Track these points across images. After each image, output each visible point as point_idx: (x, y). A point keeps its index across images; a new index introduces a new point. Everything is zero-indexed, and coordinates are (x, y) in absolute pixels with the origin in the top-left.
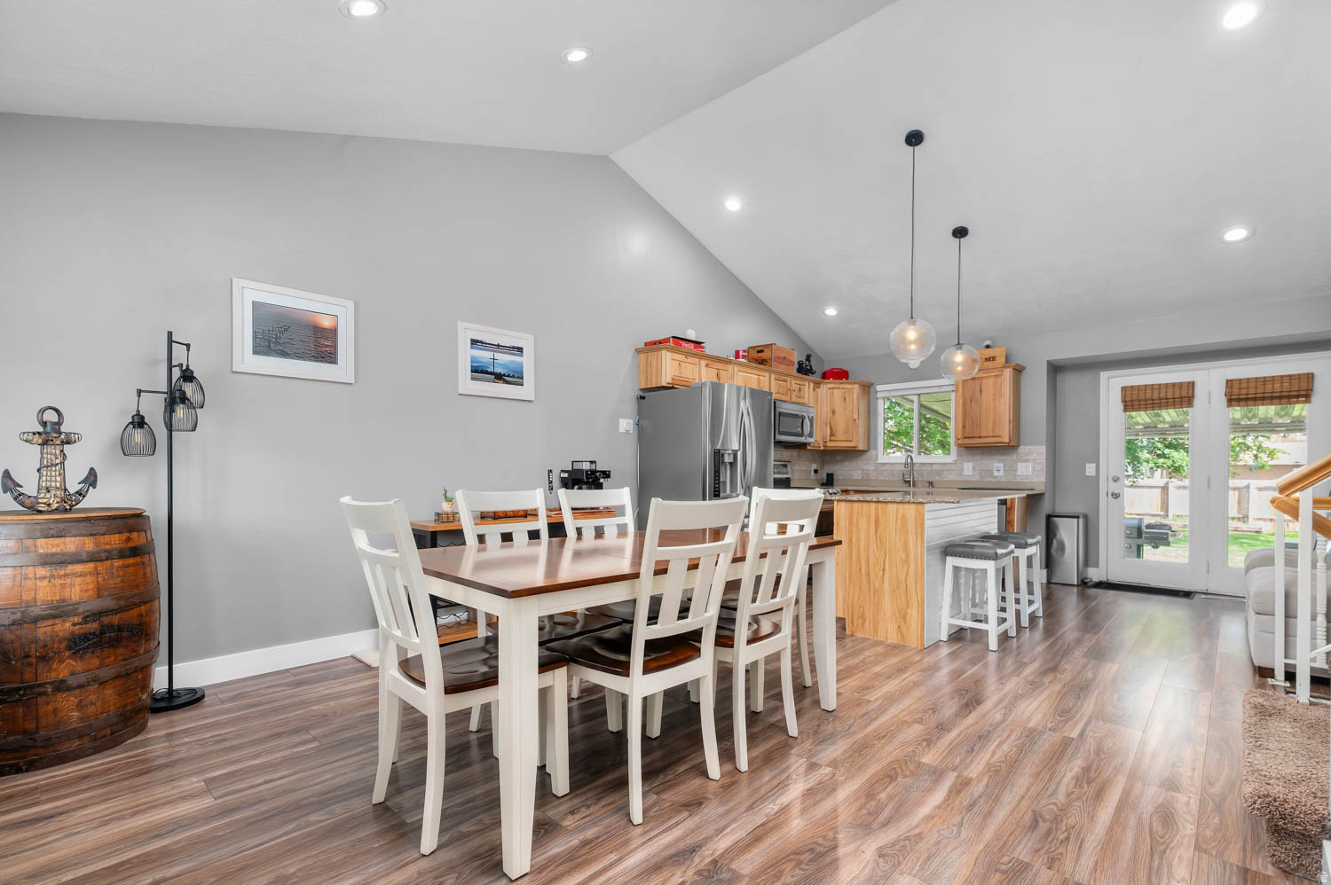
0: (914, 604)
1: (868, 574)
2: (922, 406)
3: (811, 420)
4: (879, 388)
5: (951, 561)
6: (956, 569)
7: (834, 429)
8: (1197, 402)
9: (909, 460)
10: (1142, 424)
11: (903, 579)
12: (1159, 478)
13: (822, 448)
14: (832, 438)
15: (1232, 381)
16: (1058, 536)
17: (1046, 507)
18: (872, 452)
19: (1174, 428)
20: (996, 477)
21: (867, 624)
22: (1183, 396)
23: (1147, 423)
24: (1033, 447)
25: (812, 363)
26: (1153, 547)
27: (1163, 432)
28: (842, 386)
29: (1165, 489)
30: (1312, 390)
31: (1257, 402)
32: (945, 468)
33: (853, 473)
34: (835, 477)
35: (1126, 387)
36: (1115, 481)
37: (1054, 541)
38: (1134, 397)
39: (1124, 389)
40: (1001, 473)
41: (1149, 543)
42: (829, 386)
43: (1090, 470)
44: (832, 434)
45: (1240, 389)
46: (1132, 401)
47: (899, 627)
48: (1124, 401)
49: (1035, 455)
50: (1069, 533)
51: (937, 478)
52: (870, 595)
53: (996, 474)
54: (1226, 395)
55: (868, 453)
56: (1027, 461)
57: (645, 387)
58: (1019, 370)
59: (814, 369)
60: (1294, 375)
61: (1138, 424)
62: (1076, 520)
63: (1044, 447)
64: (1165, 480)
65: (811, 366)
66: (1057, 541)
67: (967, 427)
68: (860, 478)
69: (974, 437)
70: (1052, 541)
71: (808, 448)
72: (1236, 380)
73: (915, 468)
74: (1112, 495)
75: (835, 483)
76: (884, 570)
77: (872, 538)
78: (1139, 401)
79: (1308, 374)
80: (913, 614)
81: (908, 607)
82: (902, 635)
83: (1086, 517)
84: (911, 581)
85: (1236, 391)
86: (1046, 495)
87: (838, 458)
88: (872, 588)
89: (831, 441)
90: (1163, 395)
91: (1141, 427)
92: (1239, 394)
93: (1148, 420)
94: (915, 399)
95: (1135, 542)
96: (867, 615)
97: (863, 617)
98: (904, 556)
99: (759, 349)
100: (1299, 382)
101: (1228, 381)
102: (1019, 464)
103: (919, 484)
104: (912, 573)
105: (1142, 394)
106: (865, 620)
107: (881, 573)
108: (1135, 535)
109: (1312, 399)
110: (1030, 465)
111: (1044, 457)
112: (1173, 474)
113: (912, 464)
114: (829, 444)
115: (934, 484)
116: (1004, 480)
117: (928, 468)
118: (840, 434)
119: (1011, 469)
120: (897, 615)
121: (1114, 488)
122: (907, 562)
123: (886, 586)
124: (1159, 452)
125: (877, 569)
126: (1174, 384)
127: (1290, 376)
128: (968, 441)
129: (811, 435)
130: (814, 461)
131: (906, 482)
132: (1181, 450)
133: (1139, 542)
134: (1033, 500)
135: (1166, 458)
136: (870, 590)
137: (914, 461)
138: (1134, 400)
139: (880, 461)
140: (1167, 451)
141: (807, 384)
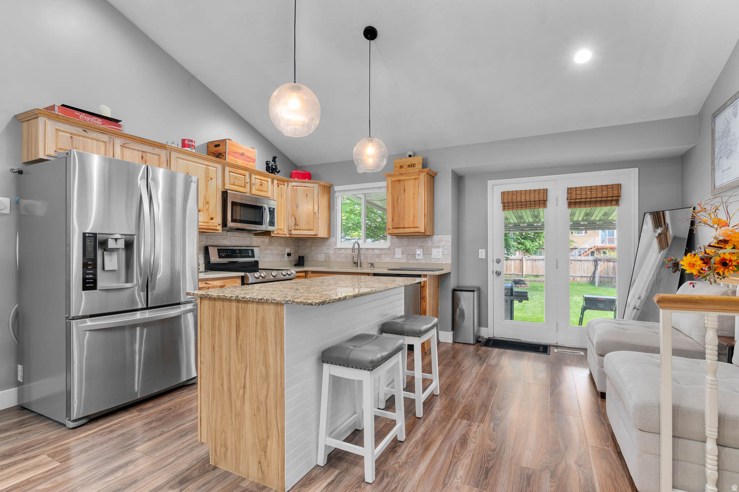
0: (274, 431)
1: (230, 389)
2: (368, 202)
3: (272, 212)
4: (335, 187)
5: (329, 370)
6: (336, 381)
7: (297, 220)
8: (549, 203)
9: (356, 246)
10: (512, 223)
11: (263, 401)
12: (518, 255)
13: (288, 236)
14: (297, 227)
15: (571, 188)
16: (460, 306)
17: (452, 283)
18: (332, 240)
19: (529, 226)
20: (417, 260)
21: (229, 454)
22: (539, 200)
23: (515, 223)
24: (442, 236)
25: (277, 163)
26: (519, 301)
27: (522, 229)
28: (304, 184)
29: (521, 260)
30: (620, 196)
31: (587, 205)
32: (382, 252)
33: (319, 256)
34: (305, 259)
35: (504, 192)
36: (498, 263)
37: (458, 309)
38: (510, 200)
39: (503, 194)
40: (421, 257)
41: (517, 299)
42: (294, 184)
43: (482, 254)
44: (296, 224)
45: (576, 195)
46: (508, 203)
47: (260, 462)
48: (503, 203)
49: (444, 243)
50: (467, 302)
51: (377, 260)
52: (232, 418)
53: (417, 257)
54: (567, 199)
55: (329, 240)
56: (438, 247)
57: (27, 161)
58: (432, 177)
59: (279, 168)
60: (609, 185)
61: (510, 223)
62: (472, 293)
63: (450, 237)
64: (521, 256)
65: (276, 166)
66: (459, 309)
67: (395, 219)
68: (323, 260)
69: (399, 228)
70: (456, 310)
71: (272, 235)
72: (573, 188)
73: (361, 252)
74: (496, 273)
75: (306, 263)
76: (244, 387)
77: (233, 346)
78: (513, 203)
79: (618, 184)
80: (273, 445)
81: (268, 437)
82: (263, 473)
83: (479, 289)
84: (271, 403)
85: (574, 196)
86: (452, 274)
87: (308, 244)
88: (234, 409)
89: (295, 230)
90: (528, 198)
91: (512, 225)
92: (576, 199)
93: (516, 221)
94: (362, 196)
95: (509, 298)
96: (229, 445)
97: (225, 445)
98: (264, 372)
99: (217, 143)
100: (613, 191)
101: (568, 189)
102: (433, 249)
103: (364, 265)
104: (271, 394)
105: (514, 197)
106: (227, 450)
107: (242, 391)
108: (509, 294)
109: (620, 203)
110: (440, 250)
111: (450, 244)
112: (526, 253)
113: (359, 249)
114: (293, 232)
115: (375, 265)
116: (423, 262)
117: (371, 252)
118: (303, 224)
119: (427, 253)
120: (258, 447)
121: (497, 267)
122: (266, 378)
123: (247, 408)
124: (519, 241)
125: (238, 385)
126: (535, 191)
127: (607, 186)
128: (396, 231)
129: (272, 223)
130: (287, 245)
131: (354, 263)
132: (529, 241)
133: (512, 298)
134: (442, 279)
135: (522, 245)
136: (232, 412)
137: (361, 247)
138: (510, 202)
139: (338, 246)
140: (523, 241)
141: (270, 180)
